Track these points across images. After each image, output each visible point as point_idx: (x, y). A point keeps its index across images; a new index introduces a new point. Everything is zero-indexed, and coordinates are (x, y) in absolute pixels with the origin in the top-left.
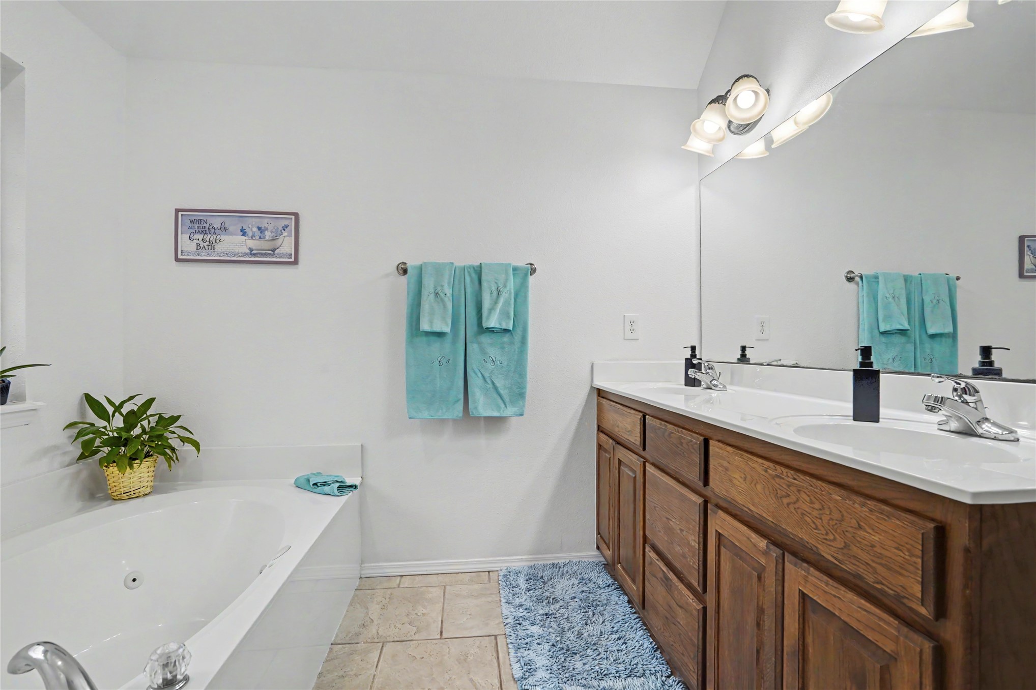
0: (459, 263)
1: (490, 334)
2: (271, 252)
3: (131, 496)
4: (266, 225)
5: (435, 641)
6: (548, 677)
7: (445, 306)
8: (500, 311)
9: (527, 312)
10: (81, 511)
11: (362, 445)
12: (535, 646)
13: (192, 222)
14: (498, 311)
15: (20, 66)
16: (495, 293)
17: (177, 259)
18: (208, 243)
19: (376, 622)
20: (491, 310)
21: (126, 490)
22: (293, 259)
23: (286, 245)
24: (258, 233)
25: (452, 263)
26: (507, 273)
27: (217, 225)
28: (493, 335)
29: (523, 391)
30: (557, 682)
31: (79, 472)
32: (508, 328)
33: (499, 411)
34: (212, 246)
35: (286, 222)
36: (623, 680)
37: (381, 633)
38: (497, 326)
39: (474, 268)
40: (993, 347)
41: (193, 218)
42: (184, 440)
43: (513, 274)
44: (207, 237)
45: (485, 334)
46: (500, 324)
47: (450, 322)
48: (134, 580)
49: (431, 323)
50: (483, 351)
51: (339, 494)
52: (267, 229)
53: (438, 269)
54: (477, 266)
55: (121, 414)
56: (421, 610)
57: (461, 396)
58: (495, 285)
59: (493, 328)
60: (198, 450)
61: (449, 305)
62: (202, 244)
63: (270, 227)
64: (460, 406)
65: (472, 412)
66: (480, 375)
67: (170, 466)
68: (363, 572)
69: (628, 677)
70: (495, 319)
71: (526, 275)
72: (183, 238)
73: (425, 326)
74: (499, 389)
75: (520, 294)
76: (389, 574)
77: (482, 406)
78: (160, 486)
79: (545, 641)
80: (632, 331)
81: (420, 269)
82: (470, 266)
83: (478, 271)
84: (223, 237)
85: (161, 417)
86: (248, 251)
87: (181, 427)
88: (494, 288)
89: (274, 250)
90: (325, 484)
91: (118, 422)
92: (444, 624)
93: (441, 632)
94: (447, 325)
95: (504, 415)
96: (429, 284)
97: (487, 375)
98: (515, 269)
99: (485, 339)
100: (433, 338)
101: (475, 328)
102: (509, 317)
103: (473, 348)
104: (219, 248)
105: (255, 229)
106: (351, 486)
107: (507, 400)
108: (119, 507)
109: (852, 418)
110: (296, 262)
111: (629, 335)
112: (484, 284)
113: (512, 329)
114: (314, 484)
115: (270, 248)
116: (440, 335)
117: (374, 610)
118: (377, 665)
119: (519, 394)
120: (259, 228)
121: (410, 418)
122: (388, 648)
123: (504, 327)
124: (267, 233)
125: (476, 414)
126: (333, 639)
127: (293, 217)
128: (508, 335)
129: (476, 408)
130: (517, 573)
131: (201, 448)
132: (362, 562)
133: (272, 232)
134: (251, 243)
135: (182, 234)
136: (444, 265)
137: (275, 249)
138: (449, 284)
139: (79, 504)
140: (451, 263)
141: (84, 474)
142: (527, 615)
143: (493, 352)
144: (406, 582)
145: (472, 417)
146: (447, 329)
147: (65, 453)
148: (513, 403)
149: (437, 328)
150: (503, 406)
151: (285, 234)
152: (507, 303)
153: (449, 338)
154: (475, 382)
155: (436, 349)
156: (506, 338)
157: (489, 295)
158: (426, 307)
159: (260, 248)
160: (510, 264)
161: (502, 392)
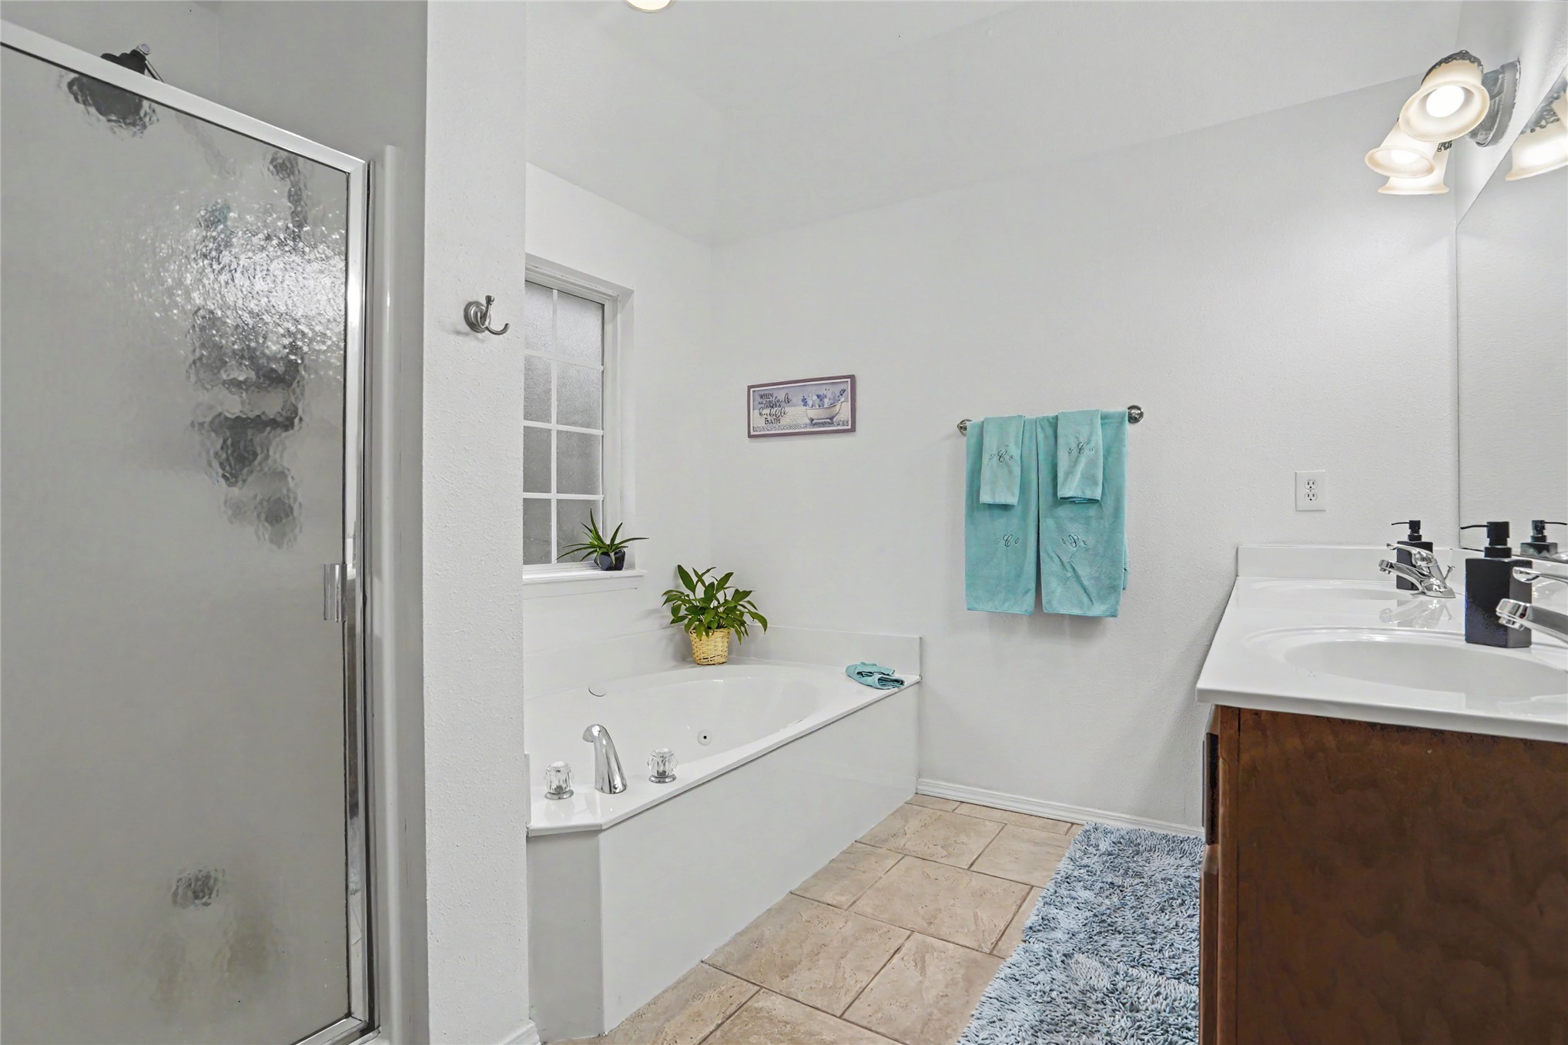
0: (1030, 415)
1: (1071, 505)
2: (829, 420)
3: (707, 662)
4: (825, 392)
5: (961, 871)
6: (1063, 940)
7: (1010, 472)
8: (1082, 474)
9: (1122, 476)
10: (674, 668)
11: (920, 638)
12: (1071, 909)
13: (761, 397)
14: (1078, 475)
15: (630, 290)
16: (1075, 452)
17: (750, 436)
18: (774, 417)
19: (908, 836)
20: (1070, 473)
21: (706, 656)
22: (849, 427)
23: (844, 411)
24: (818, 401)
25: (1021, 416)
26: (1091, 424)
27: (781, 396)
28: (1074, 507)
29: (1115, 583)
30: (1071, 949)
31: (674, 635)
32: (1094, 498)
33: (1082, 609)
34: (778, 420)
35: (843, 387)
36: (1165, 978)
37: (906, 846)
38: (1079, 494)
39: (1048, 420)
40: (1547, 521)
41: (762, 393)
42: (755, 616)
43: (1102, 424)
44: (773, 411)
45: (1065, 506)
46: (1083, 493)
47: (1017, 491)
48: (705, 737)
49: (993, 492)
50: (1061, 529)
51: (879, 687)
52: (826, 397)
53: (1003, 423)
54: (1053, 418)
55: (703, 583)
56: (963, 838)
57: (1033, 585)
58: (1076, 440)
59: (1075, 498)
60: (765, 626)
61: (1017, 470)
62: (769, 418)
63: (829, 395)
64: (1030, 598)
65: (1046, 608)
66: (1056, 559)
67: (740, 639)
68: (919, 787)
69: (1175, 978)
70: (1075, 484)
71: (1122, 423)
72: (755, 414)
73: (986, 498)
74: (1082, 579)
75: (1113, 452)
76: (948, 797)
77: (1060, 599)
78: (732, 657)
79: (1089, 908)
80: (1311, 496)
81: (982, 427)
82: (1044, 417)
83: (1054, 423)
84: (787, 409)
85: (737, 591)
86: (808, 421)
87: (749, 602)
88: (1074, 446)
89: (831, 419)
90: (870, 674)
91: (700, 592)
92: (980, 859)
93: (972, 865)
94: (1013, 495)
95: (1090, 614)
96: (991, 444)
97: (1065, 559)
98: (1105, 417)
99: (1063, 512)
100: (996, 512)
101: (1050, 498)
102: (1096, 483)
103: (1048, 524)
104: (784, 421)
105: (815, 398)
106: (897, 681)
107: (1094, 595)
108: (699, 670)
109: (1464, 638)
110: (853, 429)
111: (1304, 503)
112: (1061, 441)
113: (1099, 499)
114: (858, 673)
115: (829, 416)
116: (1006, 507)
117: (914, 824)
118: (887, 871)
119: (1112, 586)
120: (818, 396)
121: (968, 609)
122: (908, 860)
123: (1088, 495)
124: (826, 401)
125: (1051, 611)
126: (859, 837)
127: (849, 380)
128: (1095, 506)
129: (1049, 602)
130: (1106, 832)
131: (768, 625)
132: (919, 775)
133: (830, 399)
134: (813, 413)
135: (753, 410)
136: (1010, 419)
137: (833, 417)
138: (1016, 443)
139: (673, 663)
140: (1019, 416)
141: (678, 637)
142: (1086, 877)
143: (1075, 529)
144: (964, 809)
145: (1046, 613)
146: (1012, 499)
147: (663, 617)
148: (1102, 599)
149: (1002, 499)
150: (1085, 599)
151: (843, 399)
152: (1092, 463)
153: (1018, 511)
154: (1049, 567)
155: (1000, 525)
156: (1092, 511)
157: (1067, 454)
158: (986, 474)
159: (819, 417)
160: (1098, 410)
161: (1086, 583)
